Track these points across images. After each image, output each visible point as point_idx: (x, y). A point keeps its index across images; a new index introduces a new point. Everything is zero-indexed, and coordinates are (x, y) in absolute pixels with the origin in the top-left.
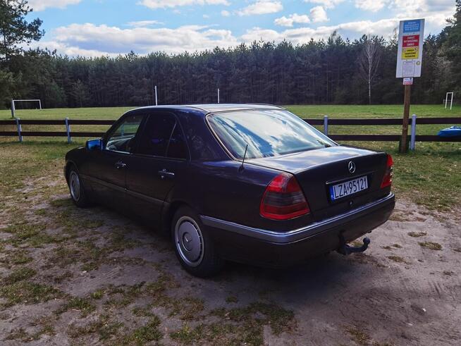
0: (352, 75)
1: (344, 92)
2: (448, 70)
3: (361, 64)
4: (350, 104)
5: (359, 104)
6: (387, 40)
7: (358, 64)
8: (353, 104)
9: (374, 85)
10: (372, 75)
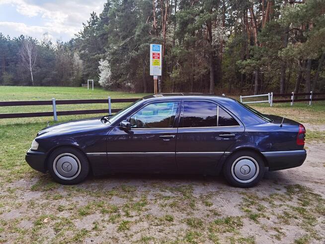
0: (16, 63)
1: (11, 76)
2: (82, 67)
3: (23, 56)
4: (17, 85)
5: (25, 86)
6: (40, 41)
7: (21, 56)
8: (21, 85)
9: (35, 72)
10: (32, 65)
